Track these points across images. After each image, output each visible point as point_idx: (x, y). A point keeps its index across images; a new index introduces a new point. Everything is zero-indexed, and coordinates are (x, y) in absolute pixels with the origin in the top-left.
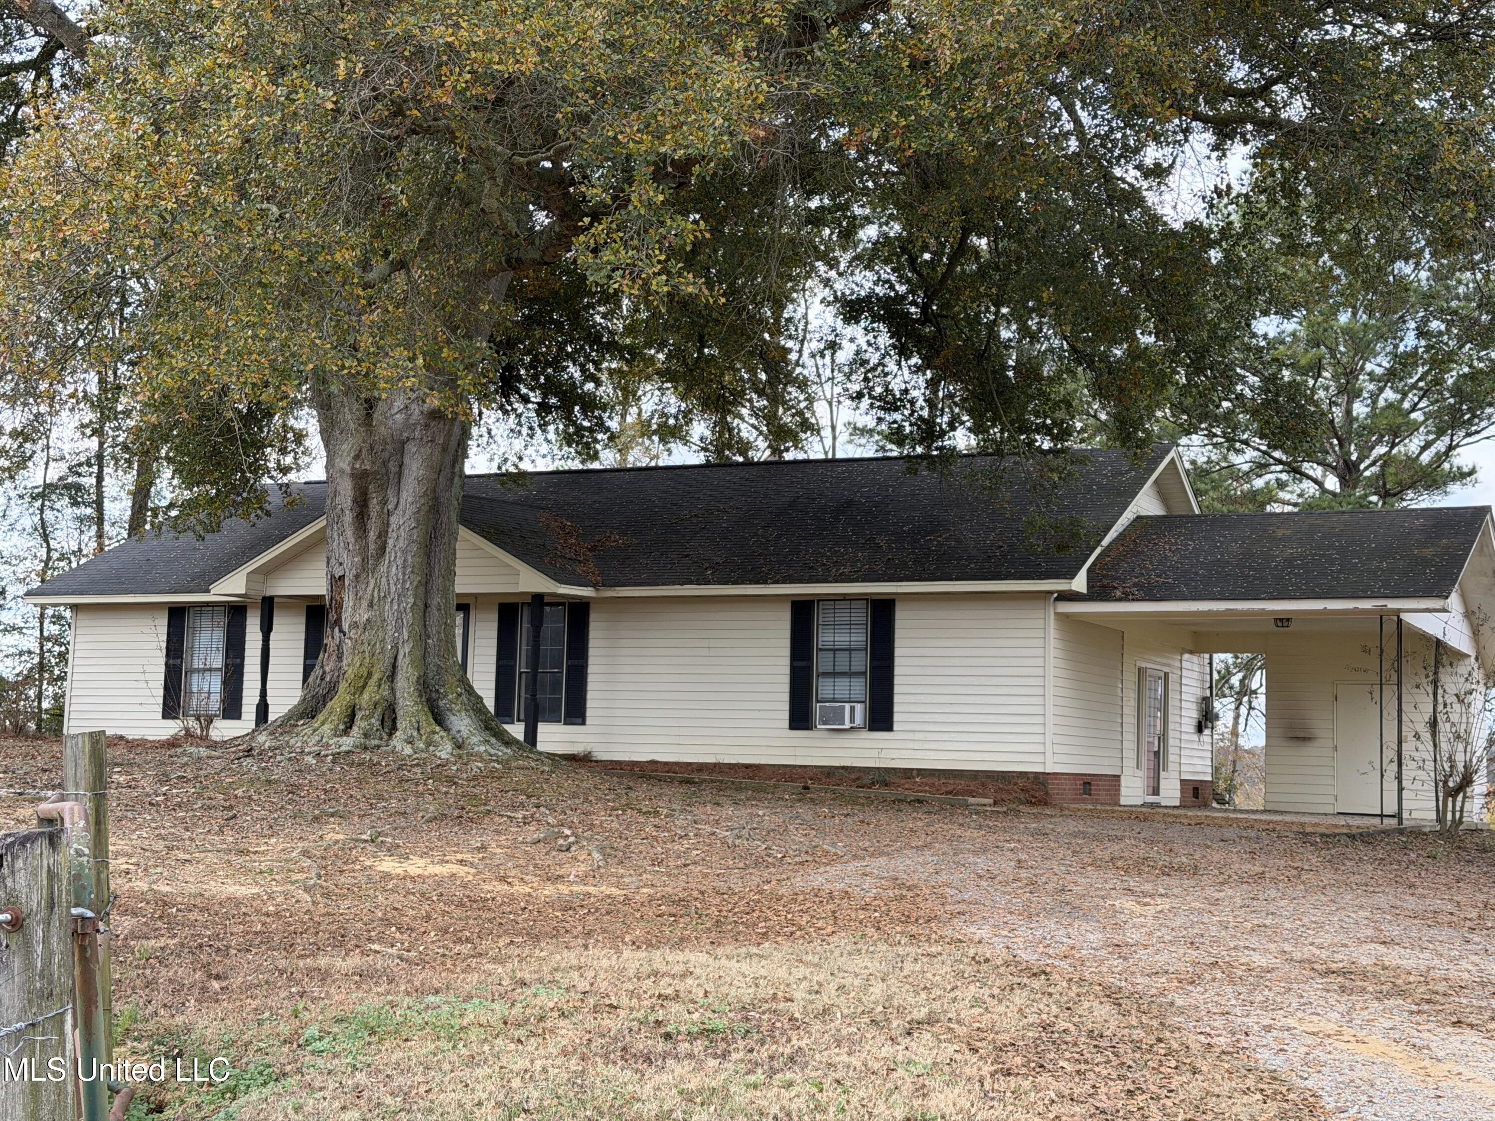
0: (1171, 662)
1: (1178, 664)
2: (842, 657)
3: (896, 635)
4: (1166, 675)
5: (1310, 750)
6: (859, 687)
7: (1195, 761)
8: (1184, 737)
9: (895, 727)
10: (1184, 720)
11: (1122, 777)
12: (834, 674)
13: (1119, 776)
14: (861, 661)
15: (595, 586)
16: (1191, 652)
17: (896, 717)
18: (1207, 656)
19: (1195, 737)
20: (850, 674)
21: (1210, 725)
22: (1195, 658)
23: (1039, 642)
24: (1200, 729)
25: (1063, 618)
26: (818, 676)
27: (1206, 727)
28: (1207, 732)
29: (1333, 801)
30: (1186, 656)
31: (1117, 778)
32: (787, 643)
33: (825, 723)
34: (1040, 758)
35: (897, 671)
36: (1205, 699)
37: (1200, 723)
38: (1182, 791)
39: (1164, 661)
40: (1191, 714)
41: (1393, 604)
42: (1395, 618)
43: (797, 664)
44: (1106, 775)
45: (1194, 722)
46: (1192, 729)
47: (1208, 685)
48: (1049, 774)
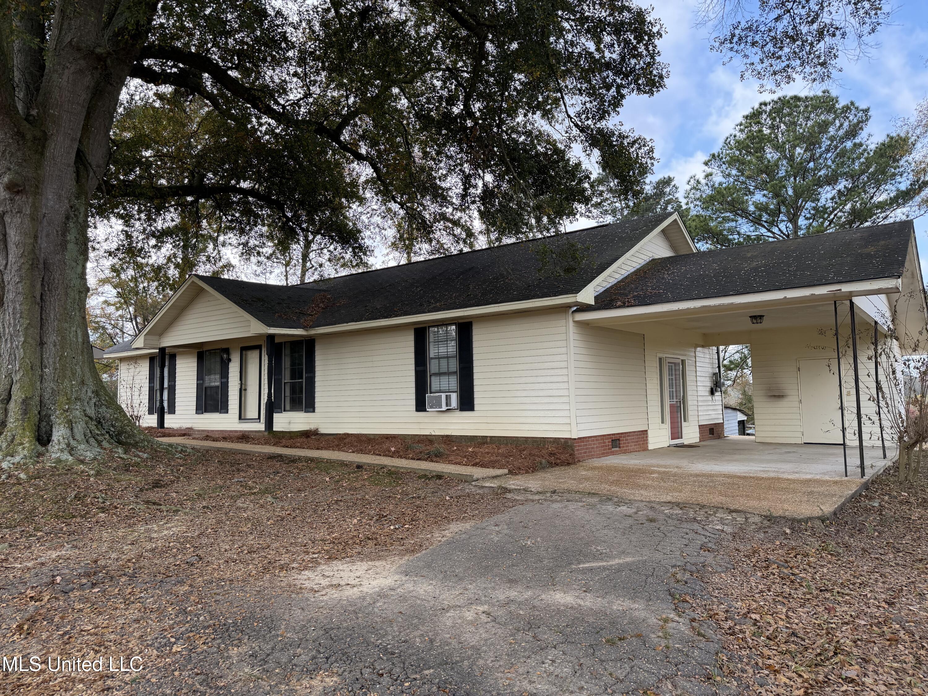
0: (688, 353)
1: (693, 354)
2: (444, 362)
3: (474, 346)
4: (683, 362)
5: (783, 404)
6: (453, 382)
7: (710, 413)
8: (700, 399)
9: (476, 408)
10: (700, 388)
11: (649, 432)
12: (439, 374)
13: (647, 431)
14: (454, 365)
15: (304, 328)
16: (703, 346)
17: (476, 402)
18: (715, 348)
19: (710, 398)
20: (448, 374)
21: (719, 389)
22: (706, 350)
23: (564, 343)
24: (712, 392)
25: (581, 324)
26: (431, 376)
27: (716, 391)
28: (718, 394)
29: (801, 436)
30: (699, 349)
31: (645, 432)
32: (412, 356)
33: (431, 407)
34: (567, 428)
35: (475, 370)
36: (715, 374)
37: (712, 389)
38: (701, 432)
39: (682, 352)
40: (705, 383)
41: (846, 288)
42: (848, 303)
43: (418, 368)
44: (634, 432)
45: (708, 389)
46: (707, 393)
47: (717, 366)
48: (575, 439)
